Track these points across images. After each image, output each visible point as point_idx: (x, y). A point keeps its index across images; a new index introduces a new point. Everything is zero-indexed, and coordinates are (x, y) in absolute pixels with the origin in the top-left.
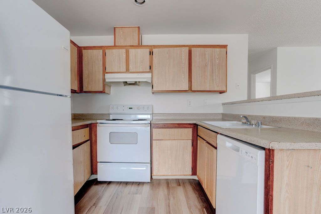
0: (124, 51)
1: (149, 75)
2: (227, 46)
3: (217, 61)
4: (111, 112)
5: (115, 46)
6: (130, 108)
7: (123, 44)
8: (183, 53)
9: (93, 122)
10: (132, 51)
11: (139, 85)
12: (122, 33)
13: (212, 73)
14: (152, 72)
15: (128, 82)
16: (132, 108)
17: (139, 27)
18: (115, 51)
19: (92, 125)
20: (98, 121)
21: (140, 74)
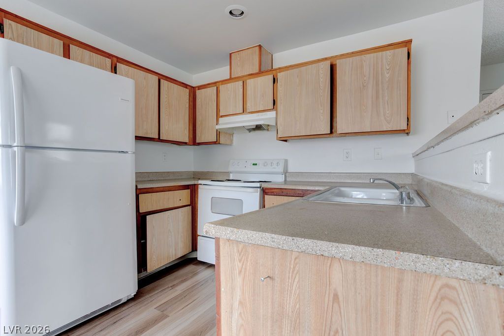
0: (241, 83)
1: (272, 114)
2: (410, 41)
3: (387, 75)
4: (230, 169)
5: (231, 79)
6: (253, 164)
7: (240, 74)
8: (321, 72)
9: (196, 182)
10: (250, 82)
11: (268, 130)
12: (239, 59)
13: (377, 97)
14: (276, 110)
15: (246, 126)
16: (256, 164)
17: (260, 45)
18: (230, 86)
19: (196, 186)
20: (200, 182)
21: (260, 114)
